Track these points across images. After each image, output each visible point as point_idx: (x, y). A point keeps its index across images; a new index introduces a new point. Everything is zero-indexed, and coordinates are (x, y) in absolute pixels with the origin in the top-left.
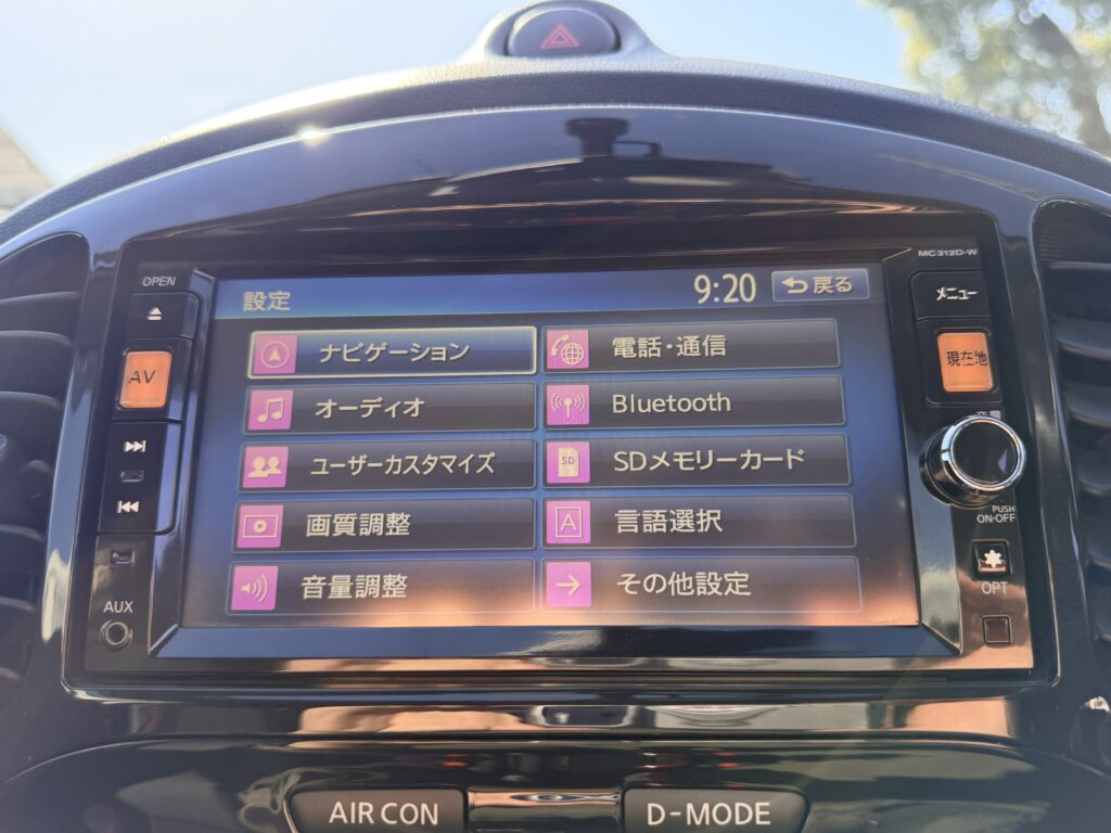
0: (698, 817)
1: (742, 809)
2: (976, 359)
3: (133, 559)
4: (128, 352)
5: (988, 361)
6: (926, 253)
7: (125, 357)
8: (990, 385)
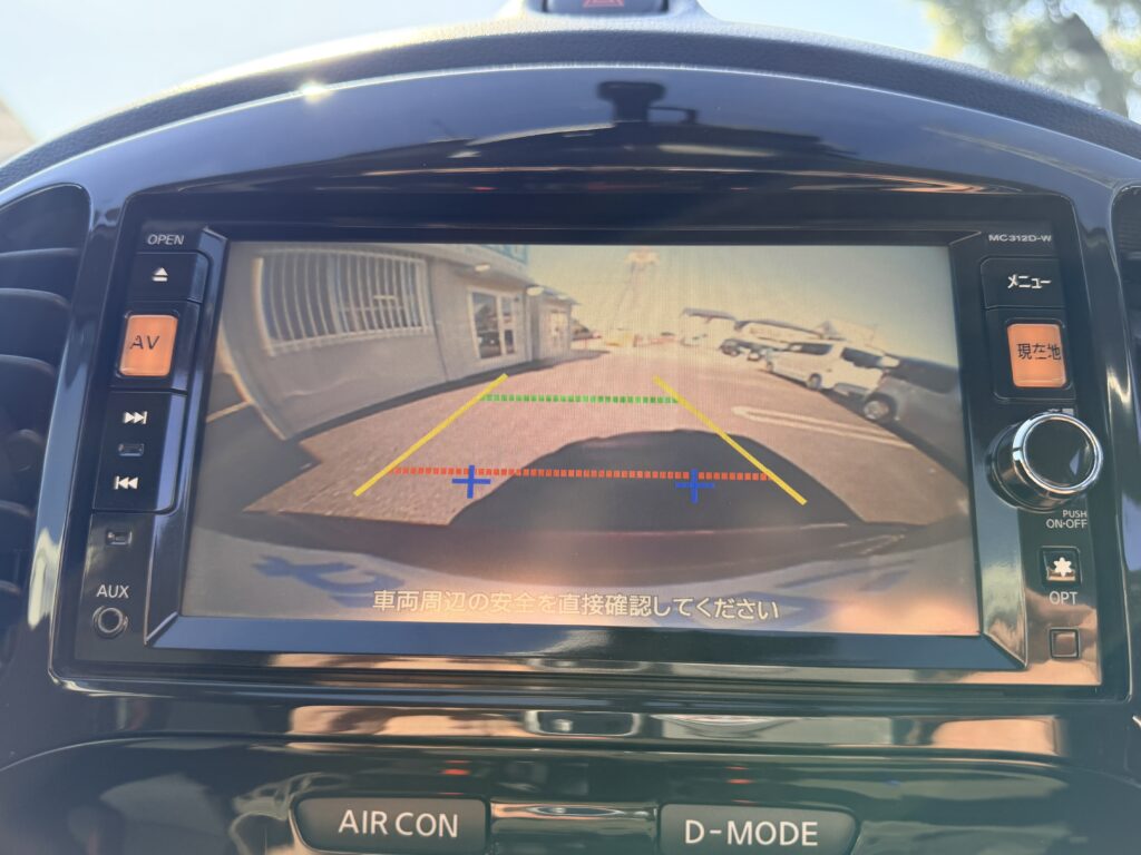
0: (740, 836)
1: (787, 828)
2: (1049, 352)
3: (130, 540)
4: (130, 315)
5: (1061, 355)
6: (997, 238)
7: (127, 320)
8: (1063, 380)
